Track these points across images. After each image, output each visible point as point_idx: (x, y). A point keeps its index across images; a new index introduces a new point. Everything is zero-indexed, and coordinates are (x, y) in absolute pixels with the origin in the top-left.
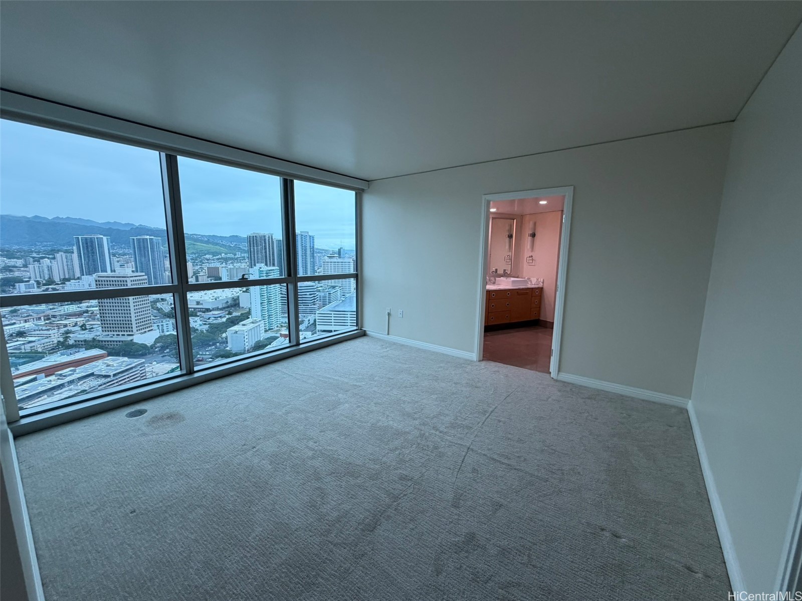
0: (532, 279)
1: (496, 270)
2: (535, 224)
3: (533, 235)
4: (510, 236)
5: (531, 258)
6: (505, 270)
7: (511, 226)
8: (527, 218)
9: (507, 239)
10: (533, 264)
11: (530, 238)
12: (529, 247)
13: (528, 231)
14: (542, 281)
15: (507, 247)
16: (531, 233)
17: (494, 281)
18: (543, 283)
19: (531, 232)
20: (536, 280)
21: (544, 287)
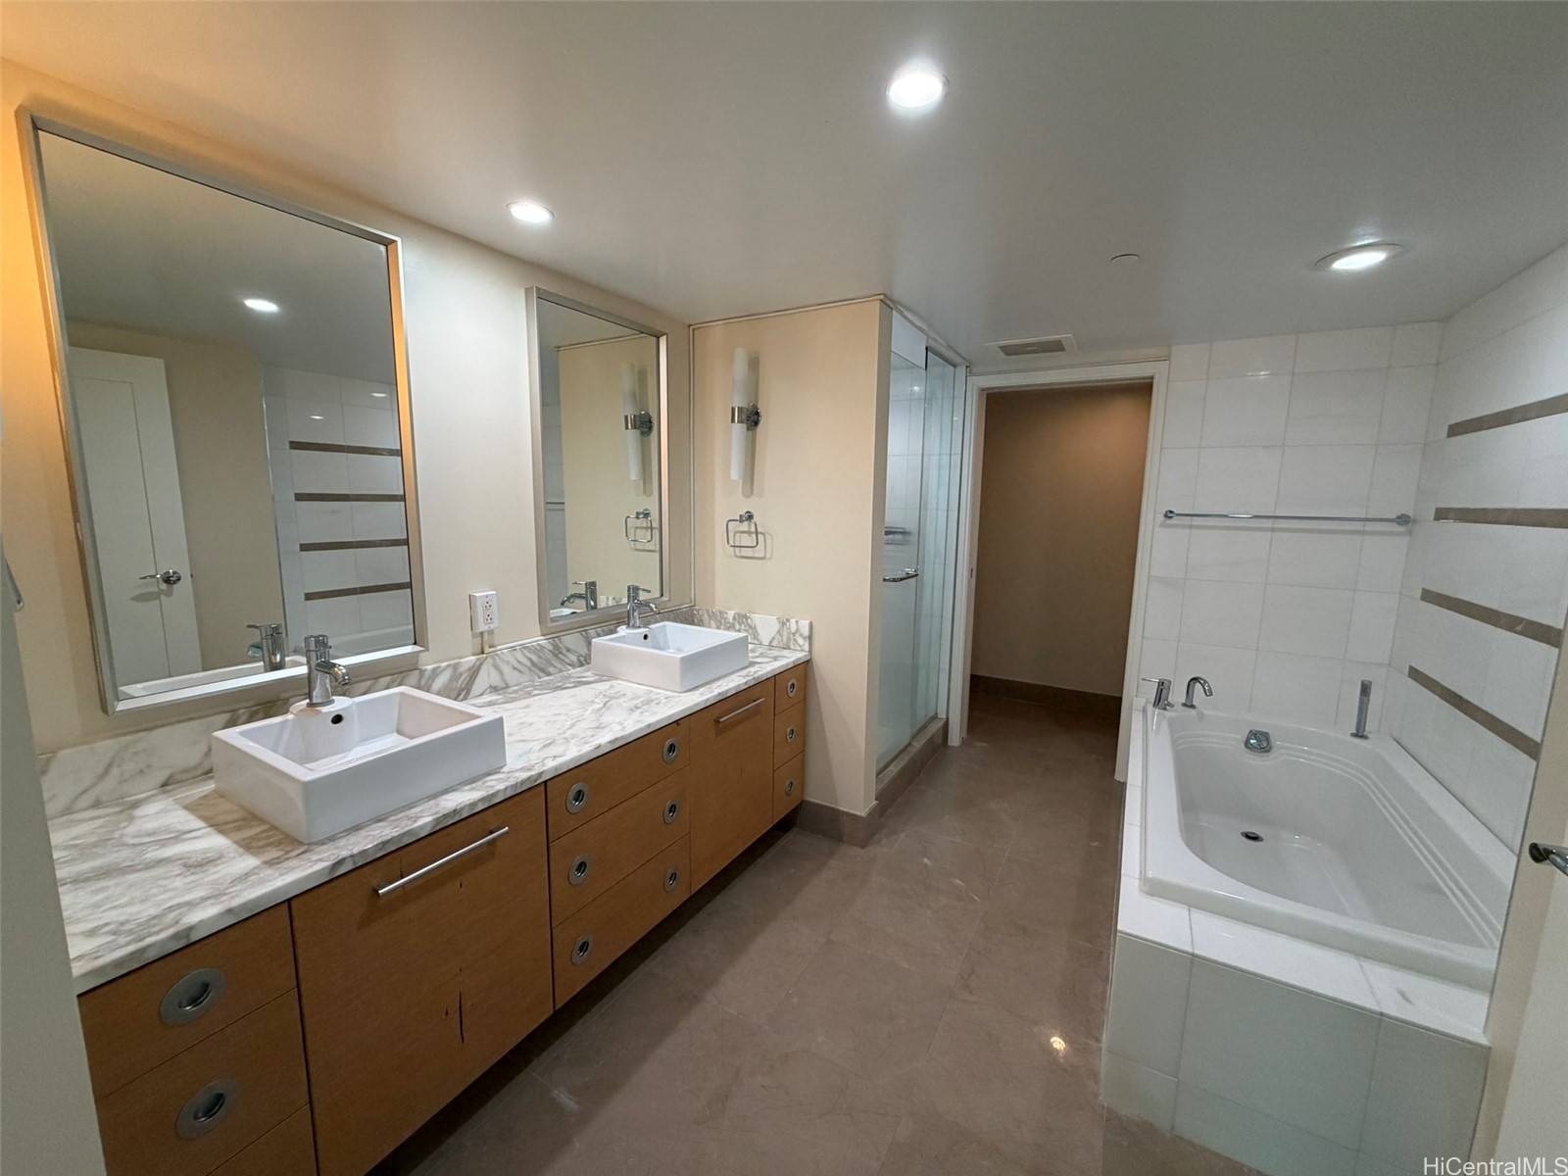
0: (757, 619)
1: (592, 587)
2: (754, 364)
3: (752, 418)
4: (644, 424)
5: (745, 526)
6: (633, 591)
7: (644, 378)
8: (716, 337)
9: (632, 436)
10: (759, 552)
11: (738, 430)
12: (735, 474)
13: (723, 396)
14: (806, 632)
15: (634, 473)
16: (743, 404)
17: (584, 651)
18: (810, 638)
19: (739, 402)
20: (776, 626)
21: (817, 658)
